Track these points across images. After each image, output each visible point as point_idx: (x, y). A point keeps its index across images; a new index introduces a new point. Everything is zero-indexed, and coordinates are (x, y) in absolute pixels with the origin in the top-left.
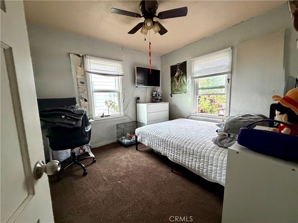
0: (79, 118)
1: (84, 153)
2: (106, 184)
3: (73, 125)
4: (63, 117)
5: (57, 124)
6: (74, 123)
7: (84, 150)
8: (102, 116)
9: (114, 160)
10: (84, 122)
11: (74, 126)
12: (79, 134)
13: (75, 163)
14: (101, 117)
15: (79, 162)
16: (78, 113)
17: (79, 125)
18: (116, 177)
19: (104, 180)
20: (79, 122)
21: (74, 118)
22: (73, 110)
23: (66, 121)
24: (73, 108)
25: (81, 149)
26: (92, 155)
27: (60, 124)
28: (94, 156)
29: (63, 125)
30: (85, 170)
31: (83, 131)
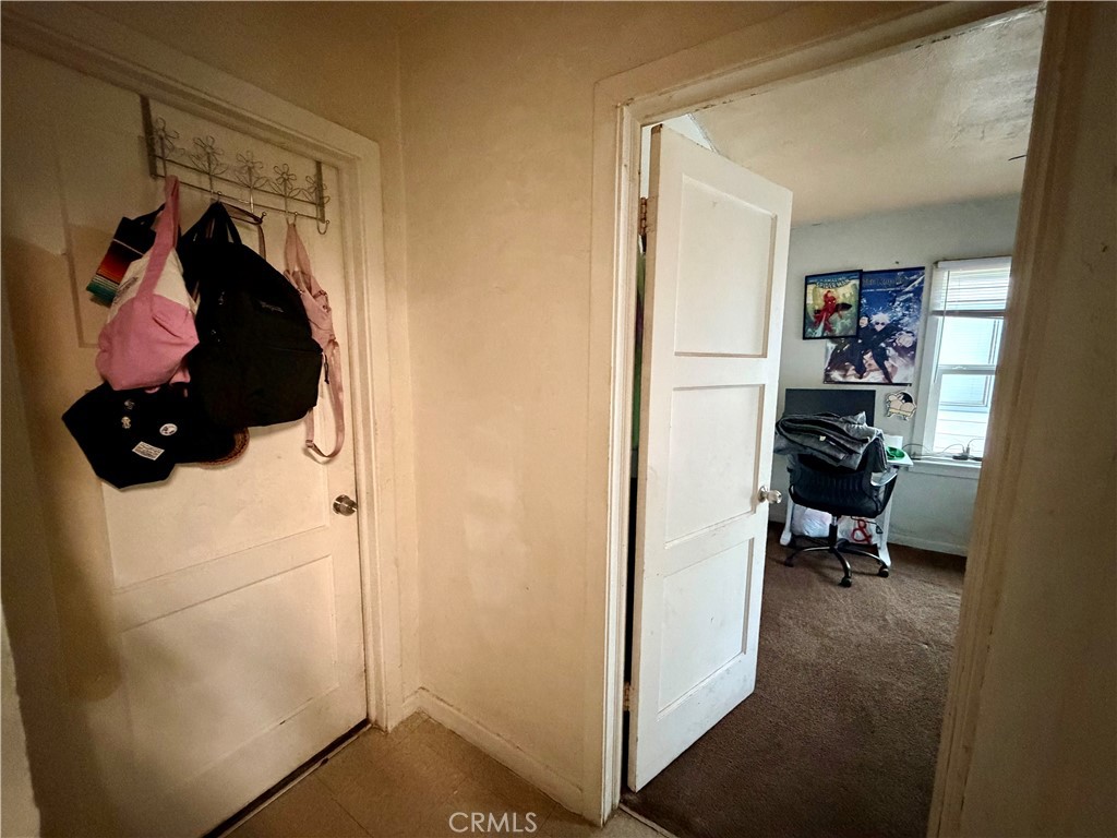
0: (855, 449)
1: (866, 543)
2: (884, 627)
3: (837, 460)
4: (822, 438)
5: (809, 451)
6: (841, 456)
7: (868, 537)
8: (963, 457)
9: (948, 601)
10: (871, 459)
11: (841, 464)
12: (854, 487)
13: (832, 551)
14: (955, 458)
15: (841, 554)
16: (856, 436)
17: (852, 463)
18: (923, 635)
19: (885, 620)
20: (854, 456)
21: (843, 446)
22: (847, 429)
23: (826, 449)
24: (849, 422)
25: (861, 529)
26: (885, 557)
27: (815, 453)
28: (888, 562)
29: (821, 456)
30: (847, 576)
31: (864, 481)
